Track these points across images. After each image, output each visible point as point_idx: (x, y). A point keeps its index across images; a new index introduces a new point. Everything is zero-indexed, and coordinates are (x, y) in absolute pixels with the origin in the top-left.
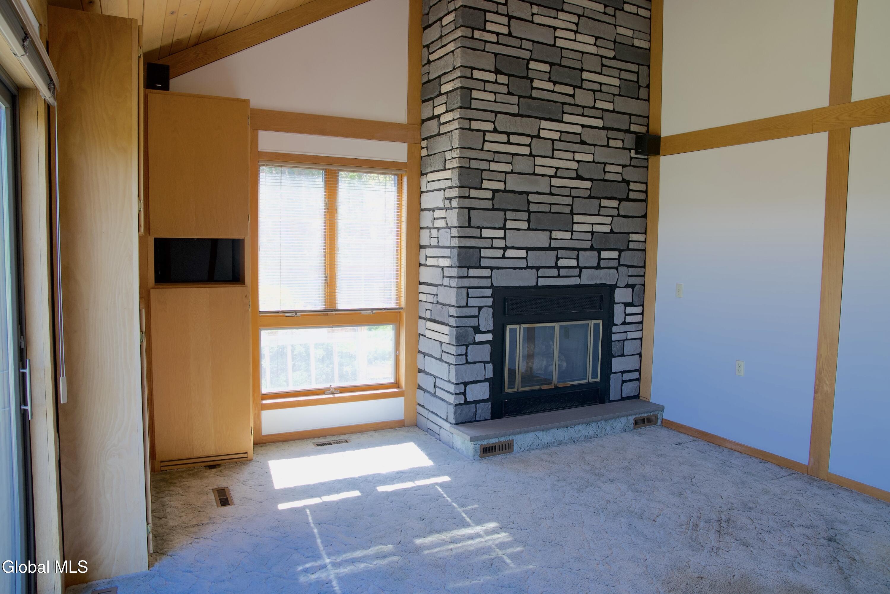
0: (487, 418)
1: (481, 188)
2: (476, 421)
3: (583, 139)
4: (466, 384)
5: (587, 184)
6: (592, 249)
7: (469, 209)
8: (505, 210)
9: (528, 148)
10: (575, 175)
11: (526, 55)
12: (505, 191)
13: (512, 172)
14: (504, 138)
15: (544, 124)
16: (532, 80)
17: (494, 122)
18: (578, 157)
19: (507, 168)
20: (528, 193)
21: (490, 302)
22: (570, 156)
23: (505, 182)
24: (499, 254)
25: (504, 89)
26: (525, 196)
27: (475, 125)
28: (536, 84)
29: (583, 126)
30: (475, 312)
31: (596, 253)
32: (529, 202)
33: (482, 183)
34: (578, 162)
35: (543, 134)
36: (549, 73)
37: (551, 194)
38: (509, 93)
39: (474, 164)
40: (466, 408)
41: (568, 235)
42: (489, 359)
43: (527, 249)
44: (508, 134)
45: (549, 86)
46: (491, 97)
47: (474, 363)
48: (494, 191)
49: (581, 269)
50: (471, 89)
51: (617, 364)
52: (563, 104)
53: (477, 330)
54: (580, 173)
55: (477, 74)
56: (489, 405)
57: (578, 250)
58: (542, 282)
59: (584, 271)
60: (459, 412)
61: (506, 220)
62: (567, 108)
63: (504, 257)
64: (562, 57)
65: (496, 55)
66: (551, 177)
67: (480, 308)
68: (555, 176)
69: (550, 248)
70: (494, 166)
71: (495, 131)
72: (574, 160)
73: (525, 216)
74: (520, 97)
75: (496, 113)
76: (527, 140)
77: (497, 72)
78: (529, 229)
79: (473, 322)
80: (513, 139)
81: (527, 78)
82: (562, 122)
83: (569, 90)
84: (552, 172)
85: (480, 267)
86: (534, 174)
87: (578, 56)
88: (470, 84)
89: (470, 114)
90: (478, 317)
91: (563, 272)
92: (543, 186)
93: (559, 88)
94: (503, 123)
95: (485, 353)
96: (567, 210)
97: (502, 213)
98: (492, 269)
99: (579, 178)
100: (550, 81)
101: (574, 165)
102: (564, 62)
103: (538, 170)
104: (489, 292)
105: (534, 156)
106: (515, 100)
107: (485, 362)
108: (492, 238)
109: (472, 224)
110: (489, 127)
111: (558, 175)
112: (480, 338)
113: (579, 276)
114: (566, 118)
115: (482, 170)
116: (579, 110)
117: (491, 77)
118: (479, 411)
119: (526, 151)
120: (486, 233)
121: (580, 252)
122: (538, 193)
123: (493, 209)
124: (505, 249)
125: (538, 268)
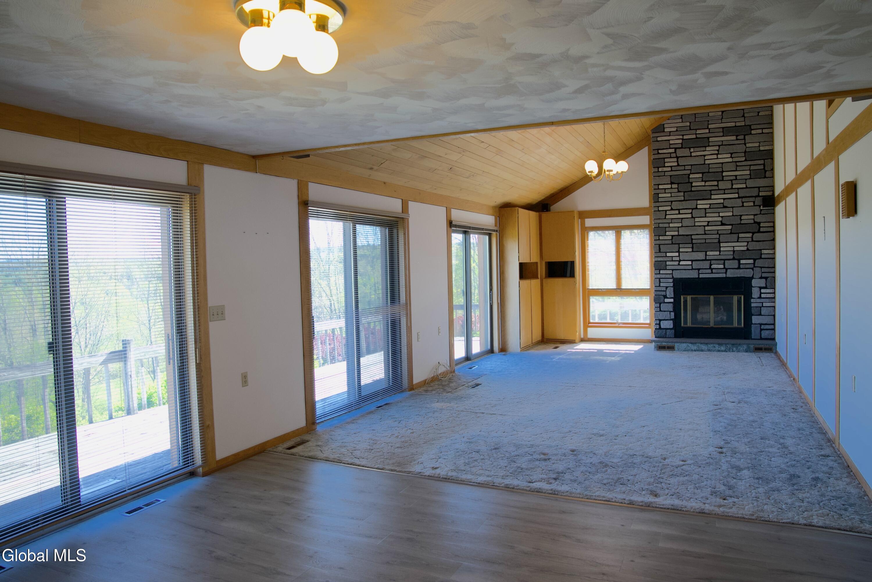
0: (671, 337)
1: (666, 235)
2: (666, 337)
3: (725, 205)
4: (660, 320)
5: (730, 227)
6: (734, 259)
7: (659, 245)
8: (679, 244)
9: (691, 215)
10: (720, 224)
11: (688, 172)
12: (678, 235)
13: (682, 226)
14: (677, 212)
15: (699, 202)
16: (692, 183)
17: (671, 206)
18: (721, 214)
19: (680, 225)
20: (691, 235)
21: (672, 285)
22: (717, 215)
23: (678, 231)
24: (677, 263)
25: (676, 190)
26: (690, 236)
27: (660, 209)
28: (694, 184)
29: (724, 199)
30: (664, 289)
31: (737, 261)
32: (692, 239)
33: (666, 233)
34: (722, 217)
35: (699, 207)
36: (702, 178)
37: (705, 234)
38: (679, 191)
39: (661, 225)
40: (660, 331)
41: (718, 253)
42: (672, 310)
43: (692, 261)
44: (679, 210)
45: (703, 183)
46: (669, 195)
47: (665, 311)
48: (672, 236)
49: (727, 269)
50: (658, 194)
51: (755, 319)
52: (711, 191)
53: (665, 297)
54: (723, 222)
55: (661, 187)
56: (673, 331)
57: (724, 260)
58: (701, 276)
59: (728, 270)
60: (657, 332)
61: (679, 248)
62: (713, 192)
63: (679, 264)
64: (709, 168)
65: (671, 176)
66: (704, 226)
67: (667, 287)
68: (708, 225)
69: (706, 260)
70: (671, 225)
71: (672, 209)
72: (719, 216)
73: (690, 245)
74: (684, 192)
75: (672, 202)
76: (690, 211)
77: (672, 183)
78: (693, 251)
79: (664, 293)
80: (681, 212)
81: (689, 182)
82: (711, 199)
83: (715, 183)
84: (706, 224)
85: (666, 269)
86: (695, 226)
87: (720, 165)
88: (658, 191)
89: (658, 204)
90: (666, 291)
91: (714, 271)
92: (701, 231)
93: (707, 184)
94: (675, 205)
95: (670, 307)
96: (717, 241)
97: (677, 245)
98: (673, 270)
99: (723, 224)
100: (702, 181)
101: (720, 219)
102: (711, 170)
103: (697, 224)
104: (671, 280)
105: (694, 218)
106: (682, 194)
107: (670, 312)
108: (672, 257)
109: (661, 251)
110: (669, 208)
111: (709, 225)
112: (667, 300)
113: (726, 273)
114: (713, 197)
115: (666, 227)
116: (722, 192)
117: (669, 186)
118: (668, 333)
119: (690, 216)
120: (668, 254)
121: (726, 261)
122: (697, 234)
123: (672, 244)
124: (680, 261)
125: (699, 269)
